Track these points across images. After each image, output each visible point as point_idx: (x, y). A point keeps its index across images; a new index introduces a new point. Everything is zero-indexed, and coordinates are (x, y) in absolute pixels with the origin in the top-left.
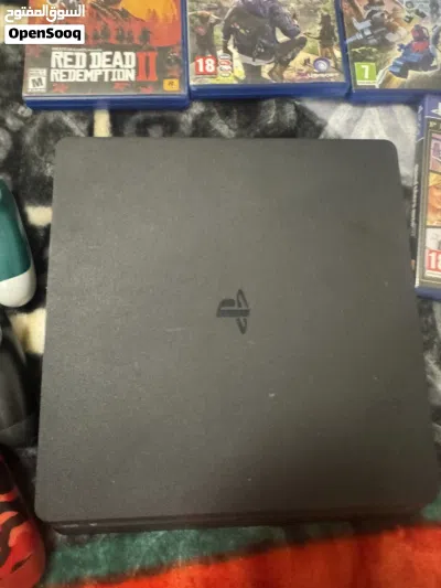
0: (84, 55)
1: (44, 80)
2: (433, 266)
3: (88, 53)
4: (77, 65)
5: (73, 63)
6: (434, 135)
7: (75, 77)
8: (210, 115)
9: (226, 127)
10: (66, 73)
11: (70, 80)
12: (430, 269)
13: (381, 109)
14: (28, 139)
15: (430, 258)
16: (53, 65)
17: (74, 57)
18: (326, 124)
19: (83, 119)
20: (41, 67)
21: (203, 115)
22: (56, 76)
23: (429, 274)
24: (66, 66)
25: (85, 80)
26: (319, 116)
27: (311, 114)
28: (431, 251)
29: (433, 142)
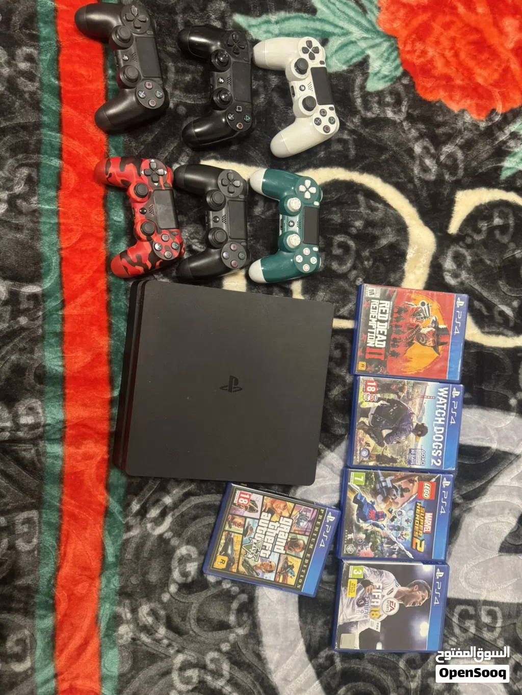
0: (386, 319)
1: (373, 296)
2: (242, 495)
3: (387, 321)
4: (380, 315)
5: (382, 313)
6: (316, 510)
7: (373, 313)
8: (344, 386)
9: (336, 393)
10: (376, 308)
11: (371, 310)
12: (241, 493)
13: (338, 486)
14: (342, 283)
15: (246, 494)
16: (381, 302)
17: (385, 313)
18: (332, 451)
19: (350, 313)
20: (381, 296)
21: (345, 381)
22: (375, 303)
23: (238, 492)
24: (380, 309)
25: (371, 319)
26: (337, 448)
27: (339, 444)
28: (250, 495)
29: (312, 509)
